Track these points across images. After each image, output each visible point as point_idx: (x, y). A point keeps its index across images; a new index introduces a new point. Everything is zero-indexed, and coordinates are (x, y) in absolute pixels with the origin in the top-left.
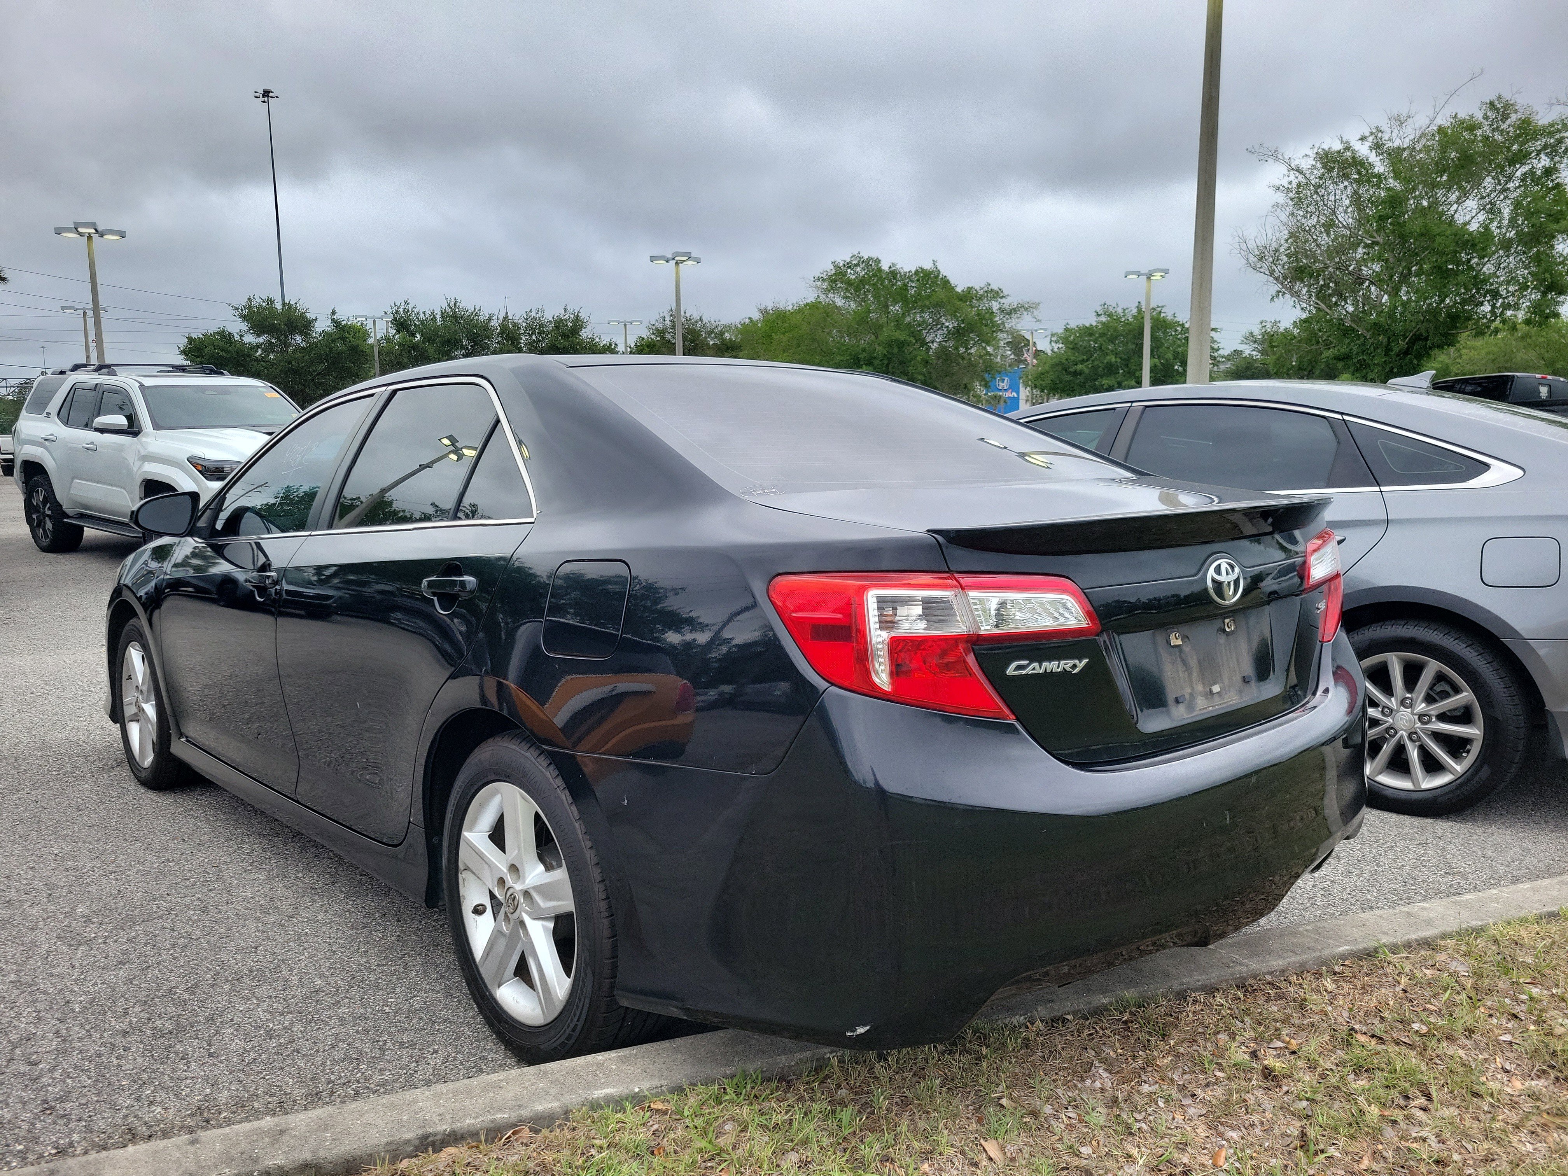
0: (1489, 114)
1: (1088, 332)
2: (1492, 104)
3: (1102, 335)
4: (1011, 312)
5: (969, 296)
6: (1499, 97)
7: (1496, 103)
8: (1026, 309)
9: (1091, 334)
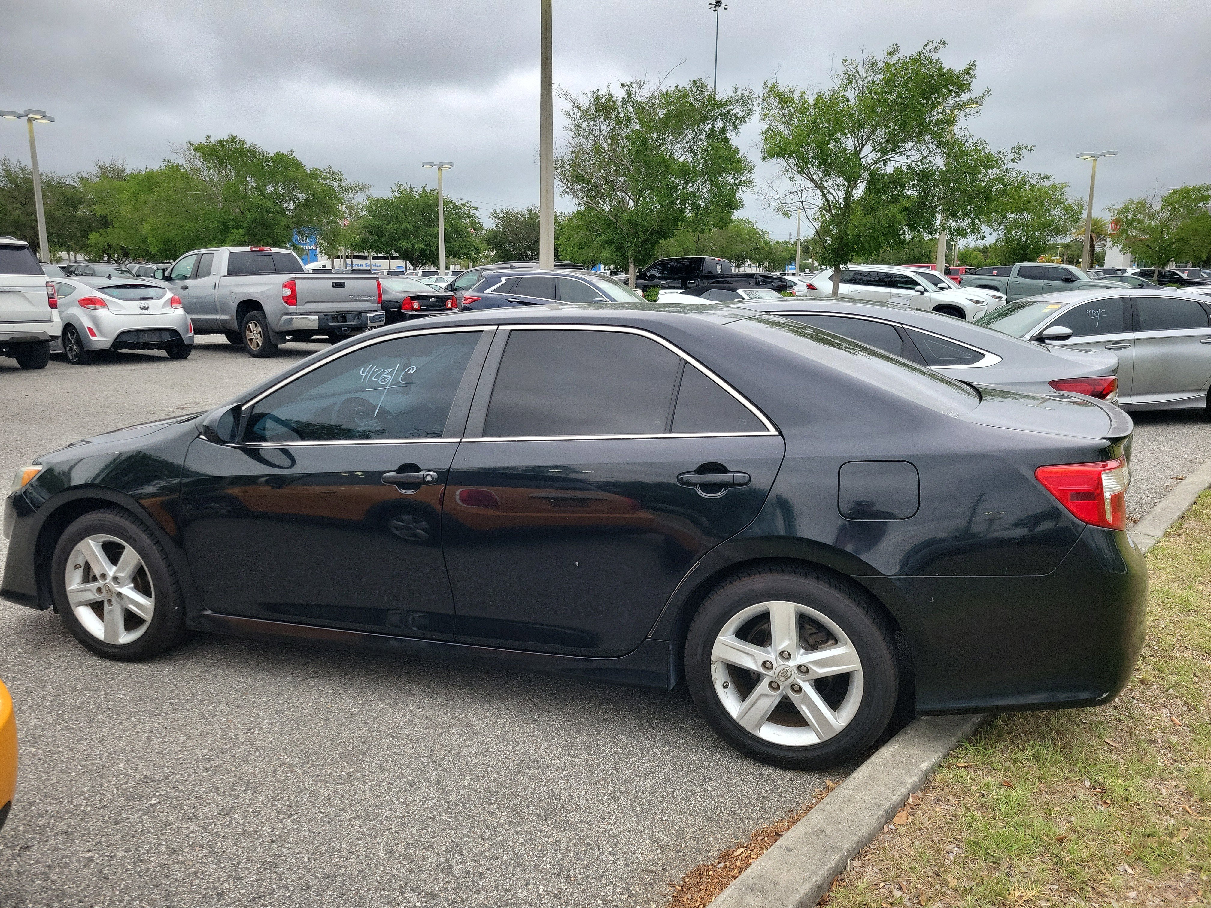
0: (693, 89)
1: (386, 203)
2: (695, 82)
3: (398, 207)
4: (349, 189)
5: (315, 175)
6: (700, 79)
7: (698, 82)
8: (360, 189)
9: (389, 206)
